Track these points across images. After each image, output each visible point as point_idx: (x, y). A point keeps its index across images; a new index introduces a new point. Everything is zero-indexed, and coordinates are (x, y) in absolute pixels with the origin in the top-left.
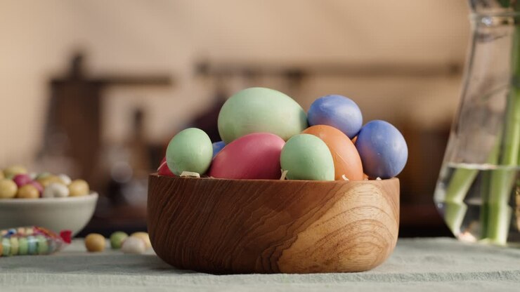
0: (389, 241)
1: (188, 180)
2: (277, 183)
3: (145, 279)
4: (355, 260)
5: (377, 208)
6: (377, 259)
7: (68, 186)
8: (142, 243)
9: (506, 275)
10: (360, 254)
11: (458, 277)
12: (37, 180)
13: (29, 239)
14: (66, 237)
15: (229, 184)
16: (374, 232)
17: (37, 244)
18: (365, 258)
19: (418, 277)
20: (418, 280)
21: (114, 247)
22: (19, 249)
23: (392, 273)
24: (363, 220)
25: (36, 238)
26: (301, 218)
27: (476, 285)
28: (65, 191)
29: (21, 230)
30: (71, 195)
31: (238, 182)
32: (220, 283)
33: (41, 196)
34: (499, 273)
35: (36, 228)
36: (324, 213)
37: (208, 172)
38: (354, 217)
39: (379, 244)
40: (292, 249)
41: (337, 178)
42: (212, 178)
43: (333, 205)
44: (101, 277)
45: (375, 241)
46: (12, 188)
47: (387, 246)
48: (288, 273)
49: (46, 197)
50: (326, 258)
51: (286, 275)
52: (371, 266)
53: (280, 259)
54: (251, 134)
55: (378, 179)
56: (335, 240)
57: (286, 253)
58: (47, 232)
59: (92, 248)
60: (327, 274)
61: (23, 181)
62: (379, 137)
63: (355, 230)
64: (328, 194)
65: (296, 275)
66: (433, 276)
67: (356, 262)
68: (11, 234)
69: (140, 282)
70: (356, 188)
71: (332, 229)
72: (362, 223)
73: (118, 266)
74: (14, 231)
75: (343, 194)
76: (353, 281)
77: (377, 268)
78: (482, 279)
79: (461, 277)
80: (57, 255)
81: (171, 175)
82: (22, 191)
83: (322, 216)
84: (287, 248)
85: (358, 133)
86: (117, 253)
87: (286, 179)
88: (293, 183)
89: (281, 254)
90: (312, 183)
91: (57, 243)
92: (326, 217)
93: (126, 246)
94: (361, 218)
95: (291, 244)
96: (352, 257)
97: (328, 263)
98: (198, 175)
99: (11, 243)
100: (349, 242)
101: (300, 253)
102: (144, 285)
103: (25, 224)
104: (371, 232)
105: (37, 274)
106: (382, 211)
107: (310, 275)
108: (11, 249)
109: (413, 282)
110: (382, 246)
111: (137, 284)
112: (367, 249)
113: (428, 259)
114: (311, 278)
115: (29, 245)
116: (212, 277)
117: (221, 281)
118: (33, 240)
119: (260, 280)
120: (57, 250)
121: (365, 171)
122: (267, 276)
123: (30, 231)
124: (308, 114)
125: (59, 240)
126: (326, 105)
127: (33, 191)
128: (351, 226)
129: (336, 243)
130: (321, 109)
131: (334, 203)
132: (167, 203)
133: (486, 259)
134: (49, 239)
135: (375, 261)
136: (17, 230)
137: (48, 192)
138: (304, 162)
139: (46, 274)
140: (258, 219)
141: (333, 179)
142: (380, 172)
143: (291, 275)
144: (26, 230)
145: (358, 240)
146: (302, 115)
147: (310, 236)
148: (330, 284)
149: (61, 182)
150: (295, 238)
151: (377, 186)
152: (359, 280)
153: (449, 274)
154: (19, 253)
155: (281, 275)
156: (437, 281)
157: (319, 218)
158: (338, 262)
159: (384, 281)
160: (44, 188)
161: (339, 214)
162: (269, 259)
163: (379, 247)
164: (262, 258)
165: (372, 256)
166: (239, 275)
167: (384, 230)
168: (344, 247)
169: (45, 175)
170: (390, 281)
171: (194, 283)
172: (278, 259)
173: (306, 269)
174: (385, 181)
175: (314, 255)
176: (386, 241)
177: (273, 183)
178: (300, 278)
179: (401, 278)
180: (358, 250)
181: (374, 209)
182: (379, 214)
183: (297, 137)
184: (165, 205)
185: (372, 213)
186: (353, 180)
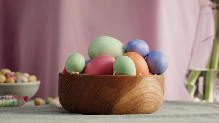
0: (160, 101)
1: (74, 75)
2: (111, 76)
3: (55, 117)
4: (145, 109)
5: (154, 87)
6: (154, 108)
7: (28, 78)
9: (208, 115)
10: (147, 106)
11: (187, 116)
12: (15, 75)
13: (10, 100)
14: (26, 99)
15: (91, 77)
16: (153, 97)
17: (14, 102)
18: (150, 108)
19: (170, 116)
20: (170, 117)
21: (47, 103)
22: (6, 104)
23: (159, 114)
24: (148, 92)
25: (13, 99)
26: (121, 91)
27: (194, 119)
28: (26, 80)
29: (7, 96)
30: (29, 81)
31: (95, 76)
32: (86, 118)
33: (16, 82)
34: (205, 114)
35: (13, 95)
36: (131, 89)
37: (83, 71)
38: (144, 91)
39: (155, 102)
40: (118, 104)
41: (137, 74)
42: (85, 74)
43: (135, 86)
44: (36, 116)
45: (154, 101)
46: (4, 78)
47: (159, 103)
48: (115, 114)
49: (18, 82)
50: (132, 108)
51: (114, 115)
52: (152, 111)
53: (113, 108)
54: (100, 56)
55: (155, 75)
56: (136, 101)
57: (115, 106)
58: (18, 97)
59: (37, 104)
60: (132, 115)
61: (9, 75)
62: (156, 57)
63: (145, 96)
64: (133, 81)
65: (118, 115)
66: (177, 116)
67: (146, 110)
68: (3, 98)
69: (53, 118)
70: (145, 79)
71: (135, 96)
72: (148, 93)
73: (46, 111)
74: (4, 96)
75: (140, 81)
76: (143, 118)
77: (155, 112)
78: (198, 117)
79: (189, 116)
80: (22, 107)
81: (68, 73)
82: (8, 80)
83: (130, 90)
84: (115, 104)
85: (147, 55)
86: (48, 106)
87: (115, 75)
88: (118, 77)
89: (113, 106)
90: (126, 76)
91: (22, 102)
92: (132, 91)
93: (51, 103)
94: (147, 91)
95: (118, 102)
96: (143, 108)
97: (133, 110)
98: (78, 73)
99: (2, 102)
100: (142, 101)
101: (122, 106)
102: (54, 119)
103: (9, 94)
104: (151, 97)
105: (9, 115)
106: (157, 88)
107: (125, 115)
108: (2, 104)
109: (168, 118)
110: (156, 103)
111: (51, 119)
112: (150, 104)
113: (178, 108)
114: (125, 117)
115: (10, 102)
116: (83, 116)
117: (87, 118)
118: (12, 101)
119: (103, 117)
120: (22, 105)
121: (150, 71)
122: (106, 116)
123: (11, 97)
124: (126, 47)
125: (23, 100)
126: (133, 43)
127: (12, 80)
128: (143, 95)
129: (136, 102)
130: (132, 45)
131: (136, 85)
132: (66, 84)
133: (202, 109)
134: (18, 100)
135: (154, 109)
136: (5, 96)
137: (19, 80)
138: (123, 67)
139: (13, 115)
140: (104, 92)
141: (136, 75)
142: (156, 72)
143: (117, 115)
144: (9, 96)
145: (146, 101)
146: (123, 48)
147: (125, 99)
148: (132, 119)
149: (25, 76)
150: (119, 99)
151: (154, 78)
152: (145, 117)
153: (184, 115)
154: (6, 106)
155: (112, 115)
156: (178, 118)
157: (129, 91)
158: (138, 110)
159: (156, 118)
160: (17, 78)
161: (138, 90)
162: (108, 108)
163: (155, 103)
164: (105, 108)
165: (152, 107)
166: (94, 115)
167: (157, 96)
168: (140, 104)
169: (18, 73)
170: (158, 117)
171: (75, 118)
172: (112, 109)
173: (124, 113)
174: (158, 76)
175: (127, 107)
176: (158, 101)
177: (110, 76)
178: (121, 117)
179: (163, 116)
180: (146, 105)
181: (153, 87)
182: (155, 89)
183: (121, 57)
184: (65, 86)
185: (152, 89)
186: (144, 75)
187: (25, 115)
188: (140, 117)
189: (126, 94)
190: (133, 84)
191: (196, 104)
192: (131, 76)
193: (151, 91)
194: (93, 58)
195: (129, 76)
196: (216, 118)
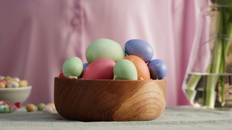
0: (162, 107)
1: (72, 80)
2: (112, 81)
3: (53, 124)
4: (147, 115)
7: (19, 83)
8: (52, 108)
9: (214, 122)
10: (149, 113)
11: (193, 123)
12: (4, 80)
13: (1, 106)
14: (18, 105)
15: (90, 82)
16: (155, 103)
17: (5, 108)
18: (152, 114)
19: (174, 123)
21: (39, 109)
24: (150, 98)
25: (4, 106)
26: (122, 97)
27: (201, 126)
28: (17, 85)
30: (20, 86)
31: (95, 81)
32: (86, 126)
33: (6, 87)
34: (210, 121)
35: (4, 101)
36: (133, 95)
37: (81, 76)
38: (146, 96)
40: (119, 110)
41: (139, 79)
42: (83, 79)
43: (136, 91)
45: (156, 107)
47: (161, 109)
48: (117, 121)
49: (9, 87)
50: (134, 114)
51: (116, 122)
54: (99, 60)
55: (157, 79)
56: (138, 106)
57: (116, 112)
58: (9, 103)
59: (29, 110)
60: (134, 122)
63: (147, 102)
64: (135, 86)
65: (120, 122)
66: (182, 122)
69: (51, 125)
70: (147, 83)
71: (136, 102)
72: (150, 99)
73: (41, 118)
75: (141, 86)
76: (146, 125)
77: (157, 119)
78: (203, 124)
79: (194, 123)
80: (14, 113)
81: (64, 77)
83: (132, 96)
84: (116, 110)
86: (41, 112)
87: (116, 79)
88: (119, 81)
89: (114, 113)
90: (128, 81)
91: (14, 108)
93: (44, 109)
94: (149, 97)
95: (118, 108)
96: (145, 114)
97: (134, 117)
98: (77, 78)
100: (144, 107)
101: (122, 112)
102: (52, 126)
106: (159, 93)
107: (127, 122)
109: (172, 125)
110: (158, 108)
112: (152, 111)
113: (179, 115)
114: (127, 124)
115: (1, 109)
116: (83, 123)
117: (87, 125)
120: (13, 111)
122: (107, 122)
123: (1, 103)
125: (15, 107)
127: (3, 85)
128: (145, 100)
129: (138, 108)
131: (137, 90)
132: (62, 90)
133: (205, 115)
134: (10, 106)
135: (156, 116)
137: (9, 85)
138: (124, 72)
140: (104, 97)
141: (137, 79)
143: (118, 122)
145: (148, 107)
147: (126, 105)
148: (135, 126)
149: (16, 81)
150: (119, 105)
151: (156, 82)
152: (149, 124)
153: (189, 122)
155: (114, 122)
156: (183, 125)
157: (130, 97)
158: (139, 116)
159: (159, 125)
160: (8, 83)
161: (140, 95)
162: (108, 115)
163: (157, 110)
164: (105, 115)
165: (154, 113)
166: (95, 122)
167: (160, 102)
168: (142, 110)
169: (8, 78)
170: (162, 125)
171: (75, 125)
172: (112, 115)
173: (125, 119)
174: (160, 80)
175: (128, 113)
176: (160, 107)
177: (110, 81)
178: (122, 124)
179: (167, 123)
180: (148, 111)
181: (155, 93)
182: (157, 95)
183: (122, 60)
184: (62, 91)
185: (154, 94)
186: (146, 80)
187: (21, 122)
188: (143, 124)
189: (127, 100)
190: (135, 90)
191: (197, 110)
192: (132, 80)
193: (152, 97)
194: (91, 62)
195: (130, 80)
196: (223, 125)
